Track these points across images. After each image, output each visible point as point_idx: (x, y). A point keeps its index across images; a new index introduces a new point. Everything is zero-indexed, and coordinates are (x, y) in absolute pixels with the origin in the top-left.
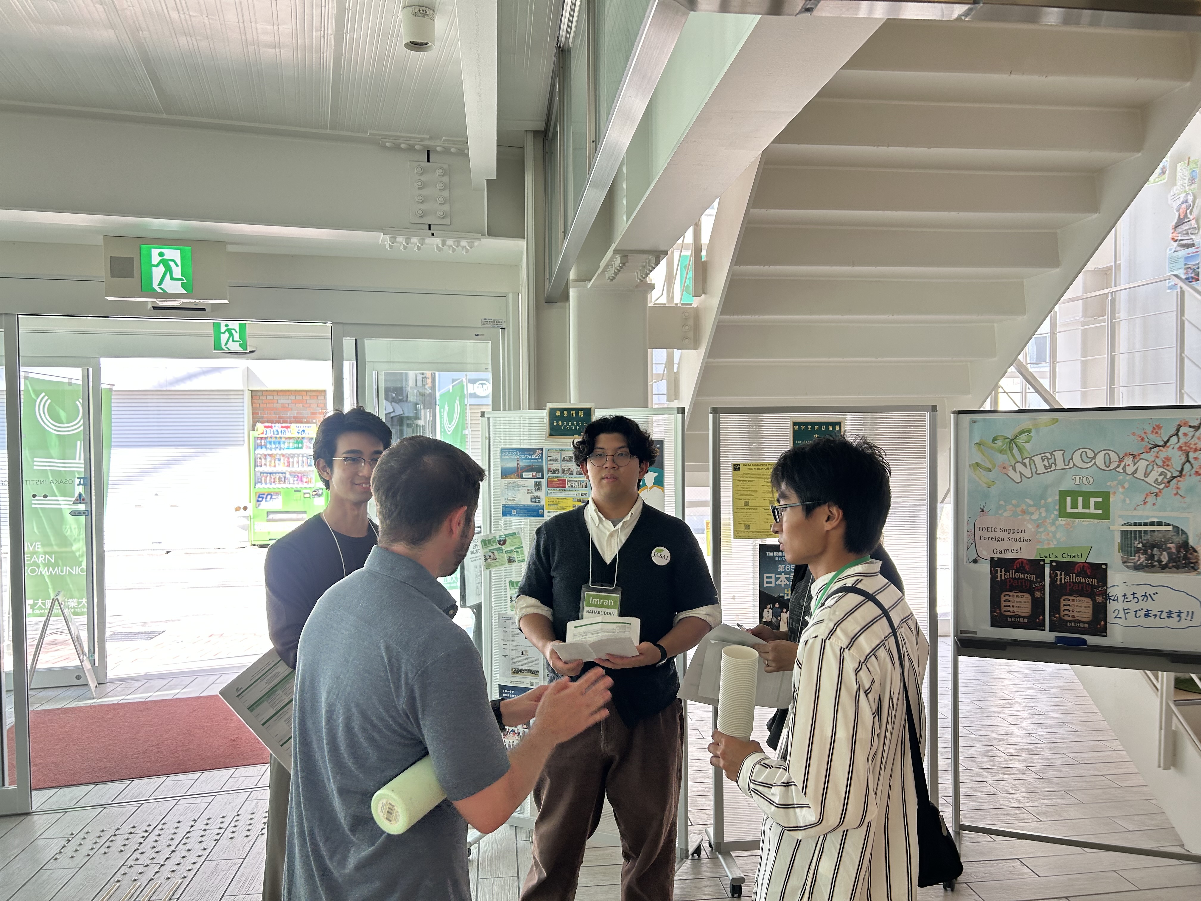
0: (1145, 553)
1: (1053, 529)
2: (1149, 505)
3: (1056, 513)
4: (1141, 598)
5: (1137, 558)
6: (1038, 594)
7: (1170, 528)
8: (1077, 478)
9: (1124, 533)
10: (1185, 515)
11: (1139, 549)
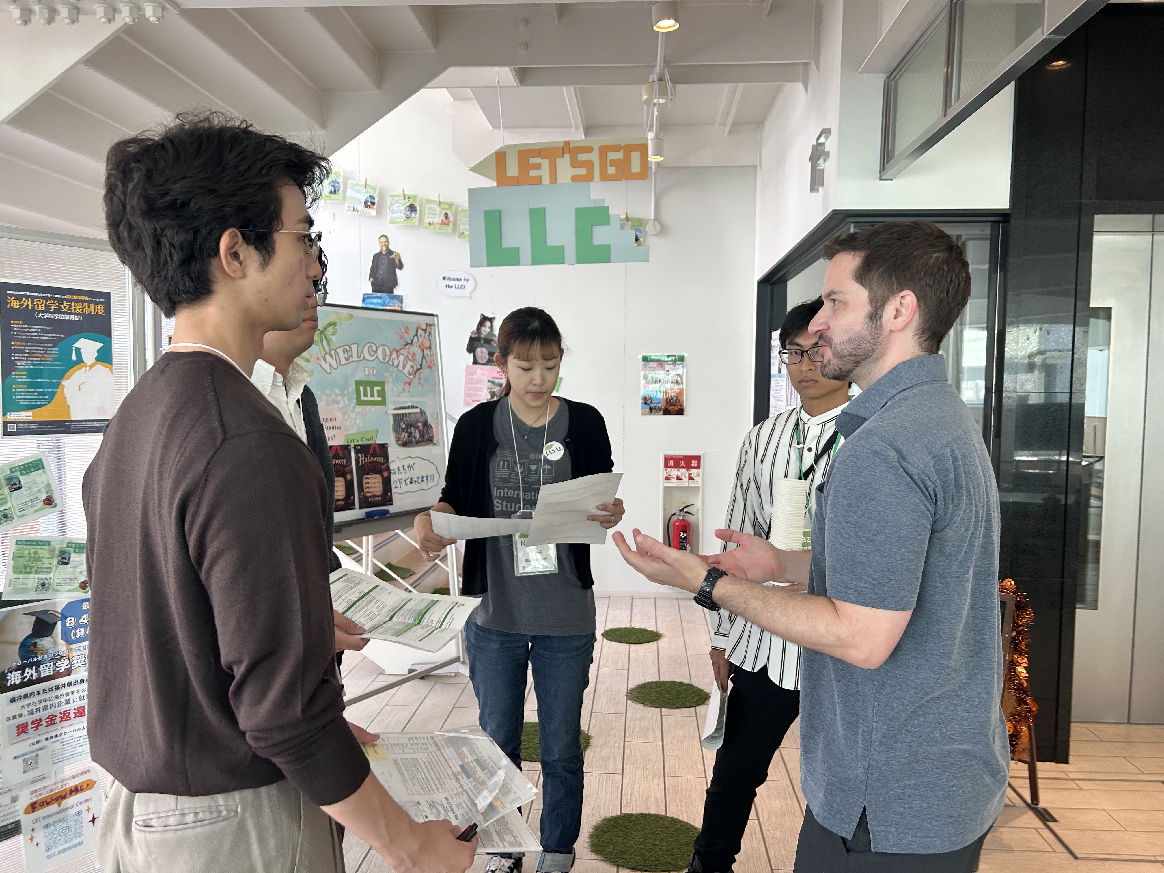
0: (407, 432)
1: (353, 416)
2: (406, 392)
3: (355, 401)
4: (407, 469)
5: (403, 436)
6: (349, 477)
7: (418, 410)
8: (367, 369)
9: (395, 416)
10: (424, 400)
11: (403, 429)
